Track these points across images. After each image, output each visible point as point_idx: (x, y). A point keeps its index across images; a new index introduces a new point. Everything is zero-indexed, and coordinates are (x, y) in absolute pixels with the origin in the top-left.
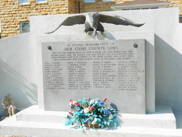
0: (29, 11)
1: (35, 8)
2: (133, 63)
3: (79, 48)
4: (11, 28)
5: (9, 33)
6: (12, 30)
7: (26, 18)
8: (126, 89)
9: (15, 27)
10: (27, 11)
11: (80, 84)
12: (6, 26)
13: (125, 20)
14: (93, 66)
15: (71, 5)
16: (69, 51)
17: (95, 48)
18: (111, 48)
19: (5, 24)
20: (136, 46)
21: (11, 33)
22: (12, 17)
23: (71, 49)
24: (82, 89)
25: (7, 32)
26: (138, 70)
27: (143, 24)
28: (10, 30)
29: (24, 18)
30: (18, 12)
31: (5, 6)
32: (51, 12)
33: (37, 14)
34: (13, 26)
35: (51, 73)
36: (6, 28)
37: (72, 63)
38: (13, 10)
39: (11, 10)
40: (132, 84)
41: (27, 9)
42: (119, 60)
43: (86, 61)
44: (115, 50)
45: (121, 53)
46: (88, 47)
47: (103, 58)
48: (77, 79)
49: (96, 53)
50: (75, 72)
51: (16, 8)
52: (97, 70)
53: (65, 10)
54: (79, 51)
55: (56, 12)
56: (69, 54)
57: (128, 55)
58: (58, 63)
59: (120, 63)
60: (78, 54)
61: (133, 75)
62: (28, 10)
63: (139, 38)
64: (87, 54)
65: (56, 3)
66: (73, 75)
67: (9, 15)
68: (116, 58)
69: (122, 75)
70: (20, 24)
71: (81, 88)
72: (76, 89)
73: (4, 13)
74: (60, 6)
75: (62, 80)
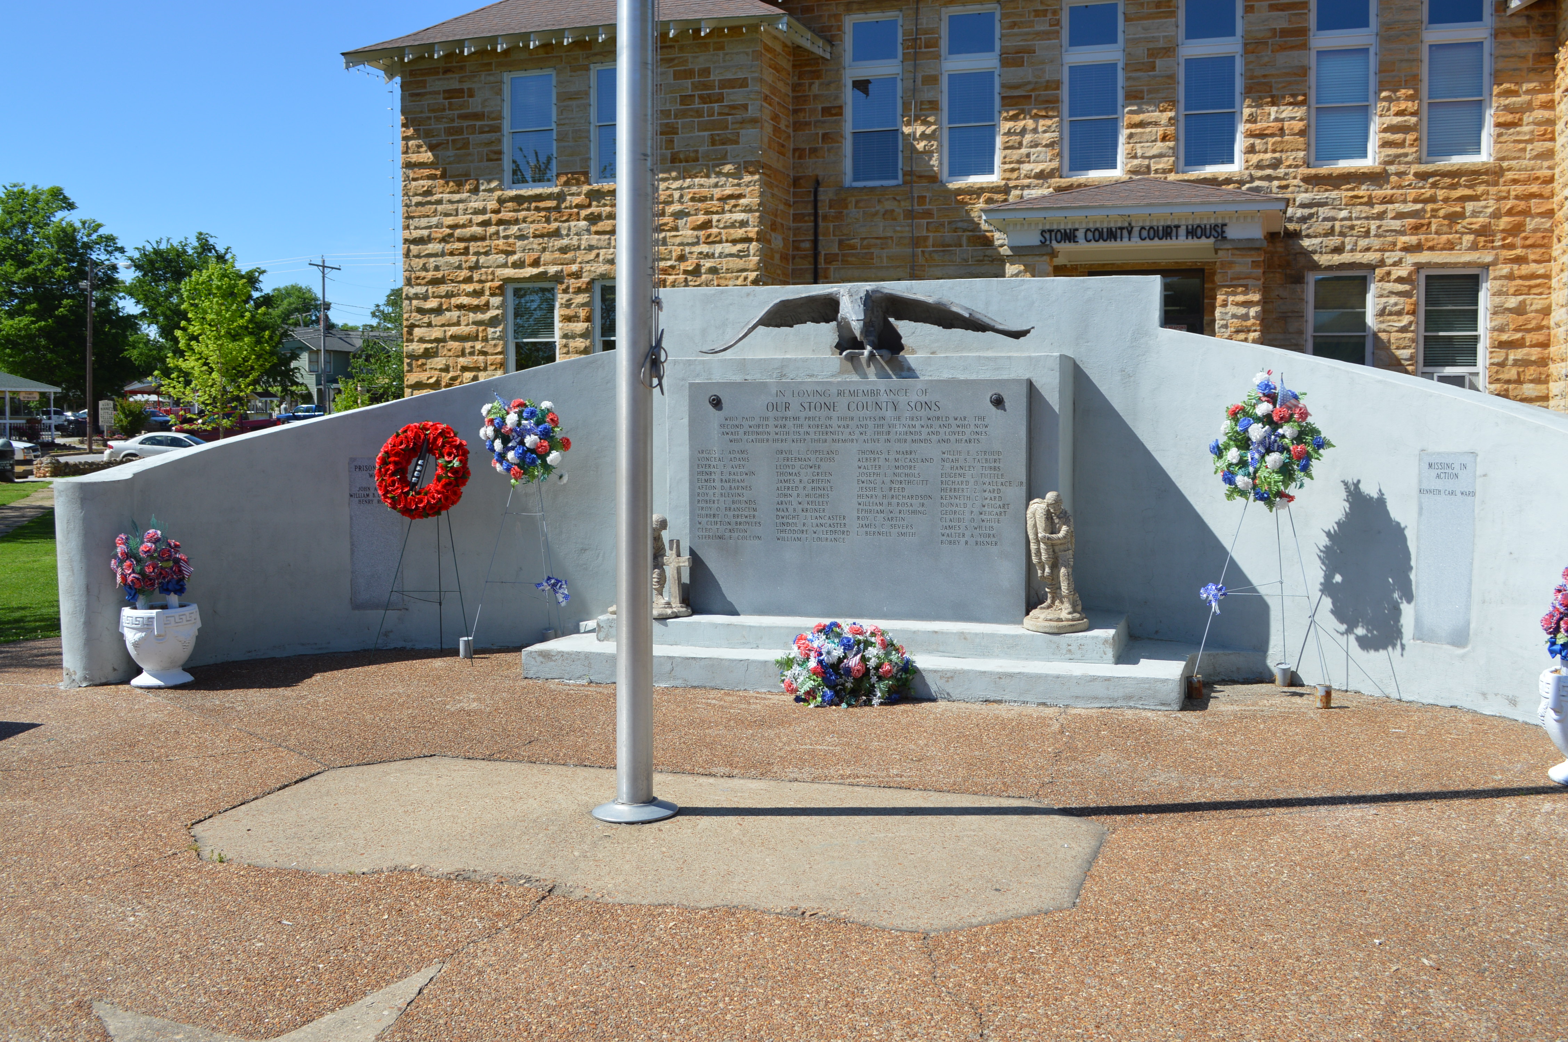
0: (554, 225)
1: (584, 213)
2: (987, 457)
3: (813, 405)
4: (457, 313)
5: (443, 340)
6: (463, 323)
7: (536, 263)
8: (963, 540)
9: (476, 309)
10: (542, 227)
11: (815, 521)
12: (432, 304)
13: (967, 315)
14: (860, 464)
15: (773, 195)
16: (780, 414)
17: (865, 406)
18: (919, 405)
19: (424, 289)
20: (998, 402)
21: (454, 338)
22: (463, 258)
23: (787, 408)
24: (820, 539)
25: (437, 333)
26: (1003, 480)
27: (1028, 332)
28: (454, 325)
29: (527, 262)
30: (497, 233)
31: (429, 199)
32: (668, 234)
33: (594, 243)
34: (465, 300)
35: (717, 484)
36: (431, 311)
37: (790, 452)
38: (471, 221)
39: (462, 219)
40: (984, 524)
41: (543, 214)
42: (945, 447)
43: (836, 446)
44: (932, 414)
45: (952, 421)
46: (842, 402)
47: (892, 437)
48: (806, 506)
49: (868, 422)
50: (797, 483)
51: (483, 211)
52: (872, 479)
53: (743, 224)
54: (812, 413)
55: (696, 233)
56: (780, 422)
57: (973, 428)
58: (742, 452)
59: (945, 456)
60: (811, 423)
61: (987, 495)
62: (548, 221)
63: (1013, 376)
64: (840, 423)
65: (696, 190)
66: (790, 492)
67: (448, 247)
68: (934, 438)
69: (952, 494)
70: (502, 294)
71: (815, 536)
72: (799, 539)
73: (425, 233)
74: (715, 202)
75: (755, 510)
